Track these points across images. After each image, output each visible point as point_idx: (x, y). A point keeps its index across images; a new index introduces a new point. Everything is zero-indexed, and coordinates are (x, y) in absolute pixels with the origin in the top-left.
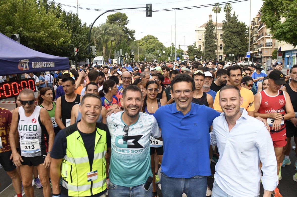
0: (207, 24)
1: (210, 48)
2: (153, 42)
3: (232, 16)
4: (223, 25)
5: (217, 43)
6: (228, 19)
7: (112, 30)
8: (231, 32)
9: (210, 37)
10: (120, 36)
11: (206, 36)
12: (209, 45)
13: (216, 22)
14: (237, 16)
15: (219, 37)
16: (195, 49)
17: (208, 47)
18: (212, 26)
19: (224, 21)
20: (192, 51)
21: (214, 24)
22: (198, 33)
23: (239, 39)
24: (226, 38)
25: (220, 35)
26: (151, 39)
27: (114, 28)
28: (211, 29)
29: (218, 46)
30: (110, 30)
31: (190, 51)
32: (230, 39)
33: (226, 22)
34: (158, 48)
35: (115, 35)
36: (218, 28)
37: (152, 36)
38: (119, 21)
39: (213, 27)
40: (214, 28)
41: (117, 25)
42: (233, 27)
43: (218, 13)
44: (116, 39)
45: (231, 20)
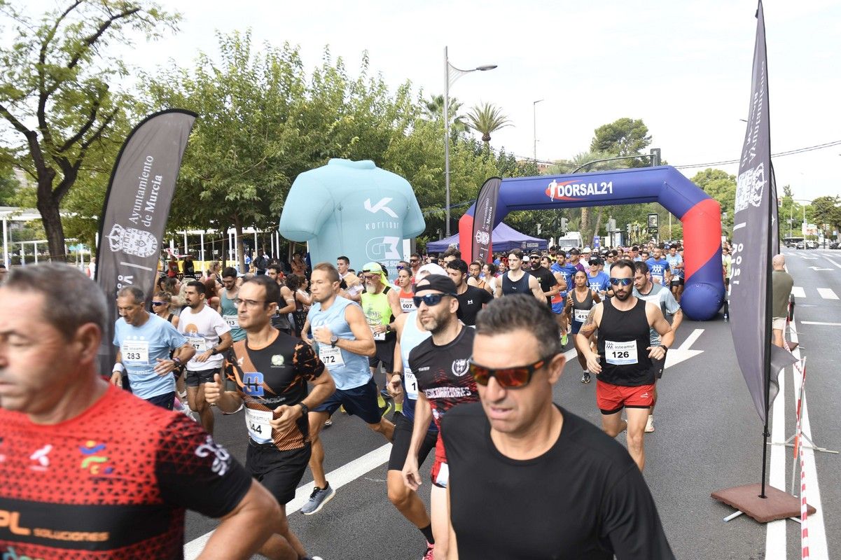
2: (722, 189)
16: (836, 205)
20: (827, 212)
26: (716, 181)
31: (821, 213)
38: (624, 141)
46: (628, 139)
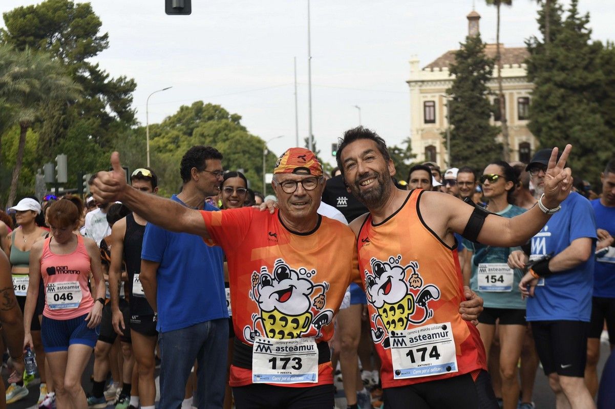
0: (459, 55)
1: (476, 160)
2: (221, 135)
3: (564, 17)
4: (527, 56)
5: (506, 136)
6: (548, 30)
7: (25, 75)
8: (561, 85)
9: (475, 112)
10: (66, 103)
11: (454, 106)
12: (469, 147)
13: (498, 45)
14: (587, 16)
15: (512, 109)
16: (407, 162)
17: (467, 153)
18: (481, 63)
19: (532, 41)
21: (489, 53)
22: (422, 92)
23: (598, 116)
24: (542, 111)
25: (519, 103)
26: (211, 122)
27: (33, 67)
28: (475, 74)
29: (512, 151)
30: (15, 77)
32: (559, 118)
33: (542, 42)
34: (243, 159)
35: (38, 99)
36: (507, 72)
37: (217, 109)
38: (59, 40)
39: (487, 68)
40: (490, 73)
41: (48, 55)
42: (571, 65)
43: (503, 7)
44: (47, 117)
45: (561, 37)
46: (67, 37)
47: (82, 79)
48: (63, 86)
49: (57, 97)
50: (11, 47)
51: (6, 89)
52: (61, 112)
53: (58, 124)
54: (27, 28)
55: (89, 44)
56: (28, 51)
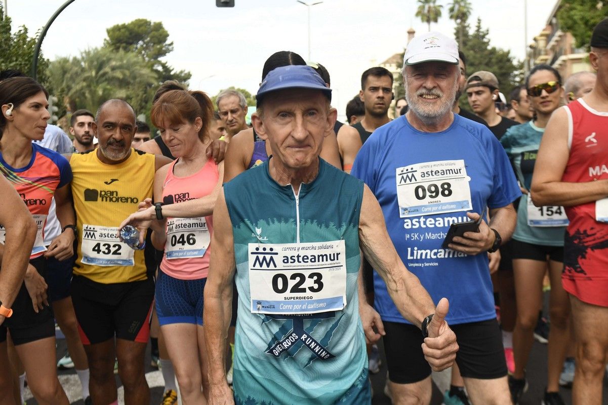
3: (472, 31)
6: (461, 40)
7: (120, 67)
10: (147, 86)
14: (488, 31)
27: (125, 62)
30: (113, 69)
35: (128, 83)
38: (142, 46)
41: (135, 55)
42: (477, 62)
43: (432, 24)
44: (134, 95)
45: (470, 43)
46: (147, 44)
47: (157, 71)
48: (144, 74)
49: (140, 82)
50: (111, 49)
51: (107, 76)
52: (143, 92)
53: (141, 100)
54: (121, 38)
55: (161, 48)
56: (121, 52)
